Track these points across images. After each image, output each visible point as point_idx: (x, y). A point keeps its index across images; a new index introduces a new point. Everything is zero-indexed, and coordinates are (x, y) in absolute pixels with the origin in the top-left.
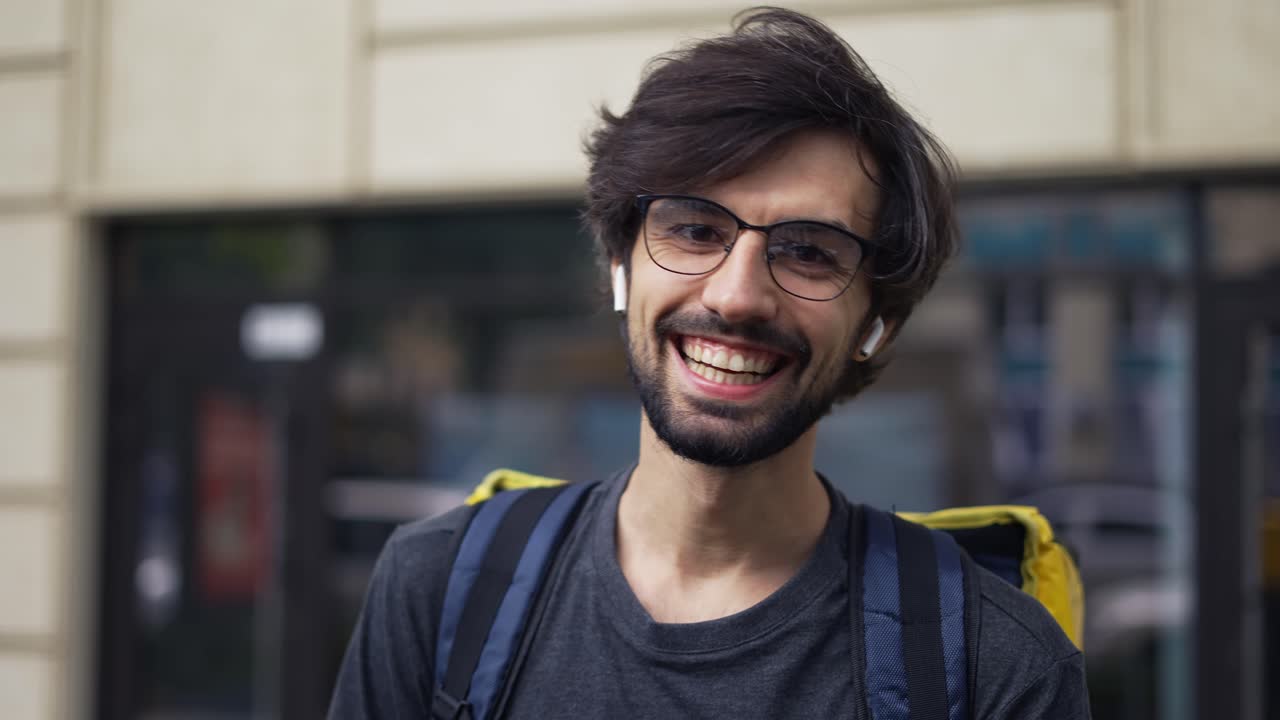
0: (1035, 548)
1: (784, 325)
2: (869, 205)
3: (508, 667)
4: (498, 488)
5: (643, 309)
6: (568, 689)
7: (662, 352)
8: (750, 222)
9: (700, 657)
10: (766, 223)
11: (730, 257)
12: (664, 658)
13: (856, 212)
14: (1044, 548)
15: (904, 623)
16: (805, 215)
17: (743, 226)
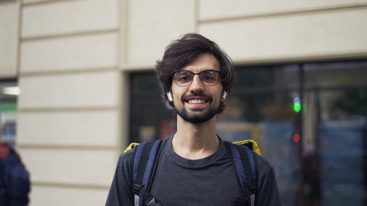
0: (255, 148)
1: (206, 93)
2: (217, 64)
3: (151, 176)
4: (133, 147)
5: (178, 97)
6: (166, 178)
7: (183, 104)
8: (195, 73)
9: (199, 167)
10: (199, 73)
11: (193, 81)
12: (191, 167)
13: (215, 65)
14: (256, 148)
15: (242, 160)
16: (206, 69)
17: (194, 74)
